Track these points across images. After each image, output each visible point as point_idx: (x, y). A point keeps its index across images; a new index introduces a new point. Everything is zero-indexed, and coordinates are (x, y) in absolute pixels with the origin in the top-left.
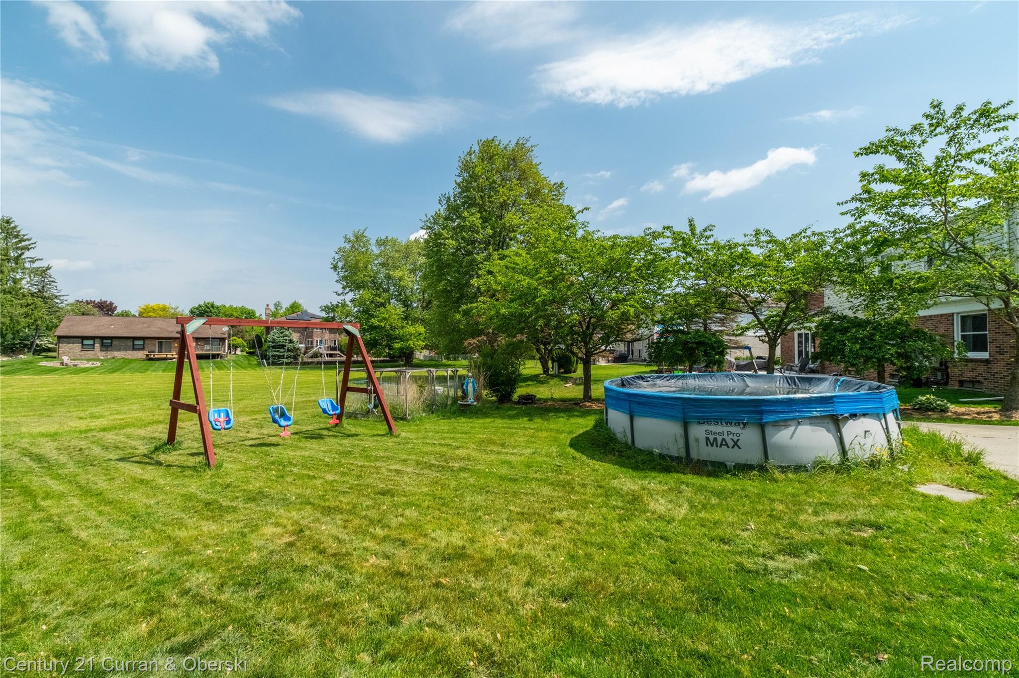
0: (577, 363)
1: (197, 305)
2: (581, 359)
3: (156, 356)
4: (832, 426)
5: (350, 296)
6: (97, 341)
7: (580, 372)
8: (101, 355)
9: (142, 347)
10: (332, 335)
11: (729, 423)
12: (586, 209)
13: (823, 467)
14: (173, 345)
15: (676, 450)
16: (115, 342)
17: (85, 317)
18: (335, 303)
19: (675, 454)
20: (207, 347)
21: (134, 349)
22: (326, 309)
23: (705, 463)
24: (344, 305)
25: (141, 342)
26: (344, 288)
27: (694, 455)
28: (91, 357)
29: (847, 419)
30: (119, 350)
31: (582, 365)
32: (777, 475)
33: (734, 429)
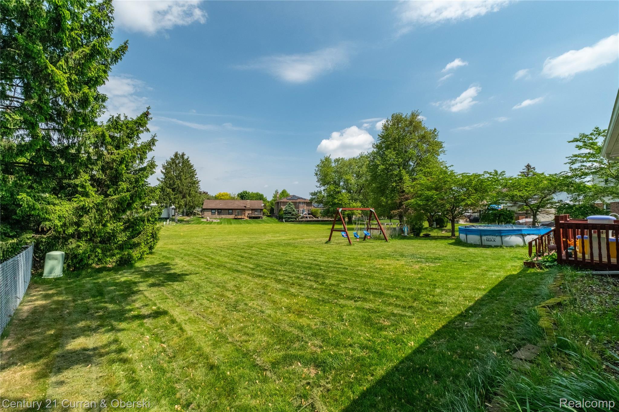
0: (447, 222)
1: (240, 193)
2: (450, 220)
3: (238, 217)
4: (522, 237)
5: (323, 188)
6: (217, 210)
7: (449, 226)
8: (218, 217)
9: (232, 213)
10: (308, 207)
11: (493, 235)
12: (452, 166)
13: (518, 246)
14: (243, 212)
15: (478, 243)
16: (222, 211)
17: (208, 200)
18: (316, 191)
19: (478, 244)
21: (229, 214)
22: (313, 194)
23: (486, 245)
24: (320, 192)
25: (231, 211)
26: (320, 184)
27: (483, 244)
28: (215, 217)
29: (526, 235)
30: (224, 215)
31: (451, 224)
32: (505, 247)
33: (494, 237)
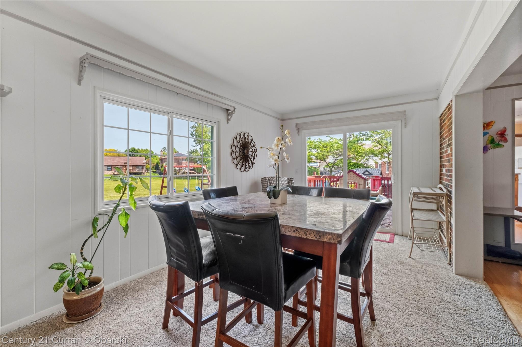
3: (117, 174)
5: (199, 147)
9: (110, 169)
14: (123, 169)
18: (193, 150)
20: (137, 169)
24: (197, 151)
25: (110, 167)
26: (196, 143)
